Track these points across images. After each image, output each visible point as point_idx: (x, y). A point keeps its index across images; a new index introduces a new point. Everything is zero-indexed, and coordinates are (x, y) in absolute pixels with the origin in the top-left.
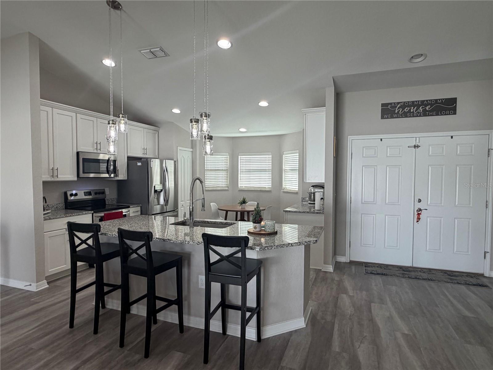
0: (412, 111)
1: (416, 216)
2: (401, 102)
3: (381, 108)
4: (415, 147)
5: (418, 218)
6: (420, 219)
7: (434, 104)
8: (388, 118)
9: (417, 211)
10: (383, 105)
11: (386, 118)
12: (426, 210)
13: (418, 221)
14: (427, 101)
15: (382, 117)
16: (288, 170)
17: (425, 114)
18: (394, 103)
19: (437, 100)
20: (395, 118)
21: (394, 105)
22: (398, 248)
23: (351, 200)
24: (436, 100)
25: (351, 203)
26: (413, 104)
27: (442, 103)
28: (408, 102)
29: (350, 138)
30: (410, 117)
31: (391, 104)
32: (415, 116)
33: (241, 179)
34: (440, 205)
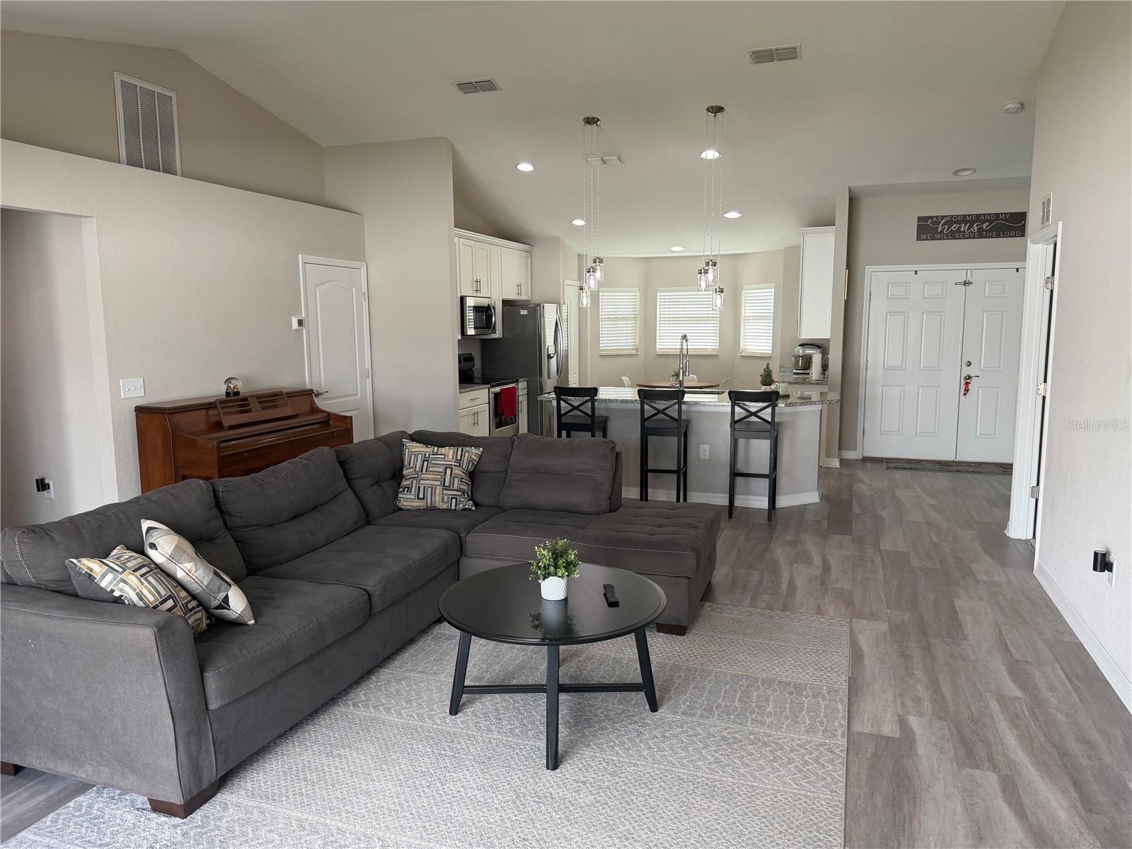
0: (962, 230)
1: (963, 387)
2: (948, 216)
3: (917, 224)
4: (965, 283)
5: (966, 389)
6: (968, 390)
7: (993, 221)
8: (927, 239)
9: (965, 379)
10: (920, 219)
11: (924, 240)
12: (978, 377)
13: (965, 394)
14: (984, 215)
15: (919, 238)
16: (751, 318)
17: (981, 234)
18: (937, 217)
19: (999, 214)
20: (938, 239)
21: (936, 220)
22: (936, 434)
23: (867, 366)
24: (997, 215)
25: (866, 370)
26: (964, 219)
27: (1005, 219)
28: (958, 216)
29: (868, 269)
30: (959, 238)
31: (932, 218)
32: (967, 238)
33: (662, 334)
34: (998, 369)
